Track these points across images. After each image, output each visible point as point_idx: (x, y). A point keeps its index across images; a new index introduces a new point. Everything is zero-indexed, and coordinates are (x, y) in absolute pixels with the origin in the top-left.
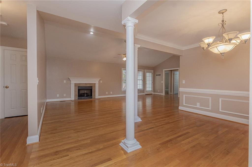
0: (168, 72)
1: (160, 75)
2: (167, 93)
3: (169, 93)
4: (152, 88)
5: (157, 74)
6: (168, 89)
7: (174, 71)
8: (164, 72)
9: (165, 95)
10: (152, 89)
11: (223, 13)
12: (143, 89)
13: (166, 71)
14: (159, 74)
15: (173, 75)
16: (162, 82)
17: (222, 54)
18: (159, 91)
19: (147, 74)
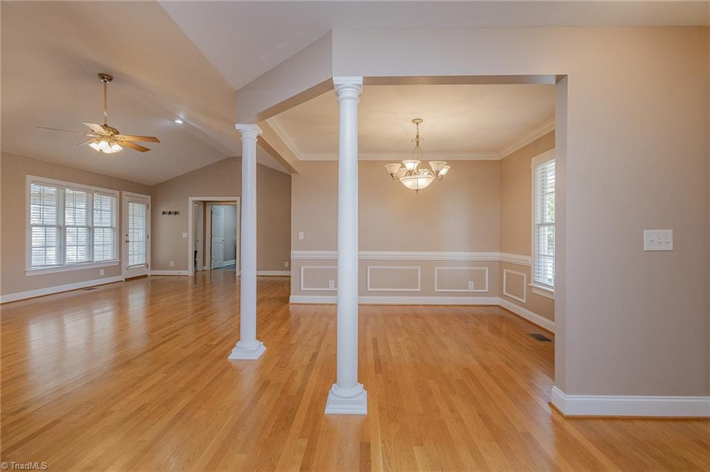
1: (176, 213)
3: (200, 266)
4: (146, 256)
7: (213, 203)
8: (192, 205)
9: (193, 275)
10: (146, 260)
11: (417, 123)
12: (118, 260)
14: (173, 210)
15: (210, 214)
16: (185, 235)
17: (417, 190)
18: (172, 264)
19: (130, 207)
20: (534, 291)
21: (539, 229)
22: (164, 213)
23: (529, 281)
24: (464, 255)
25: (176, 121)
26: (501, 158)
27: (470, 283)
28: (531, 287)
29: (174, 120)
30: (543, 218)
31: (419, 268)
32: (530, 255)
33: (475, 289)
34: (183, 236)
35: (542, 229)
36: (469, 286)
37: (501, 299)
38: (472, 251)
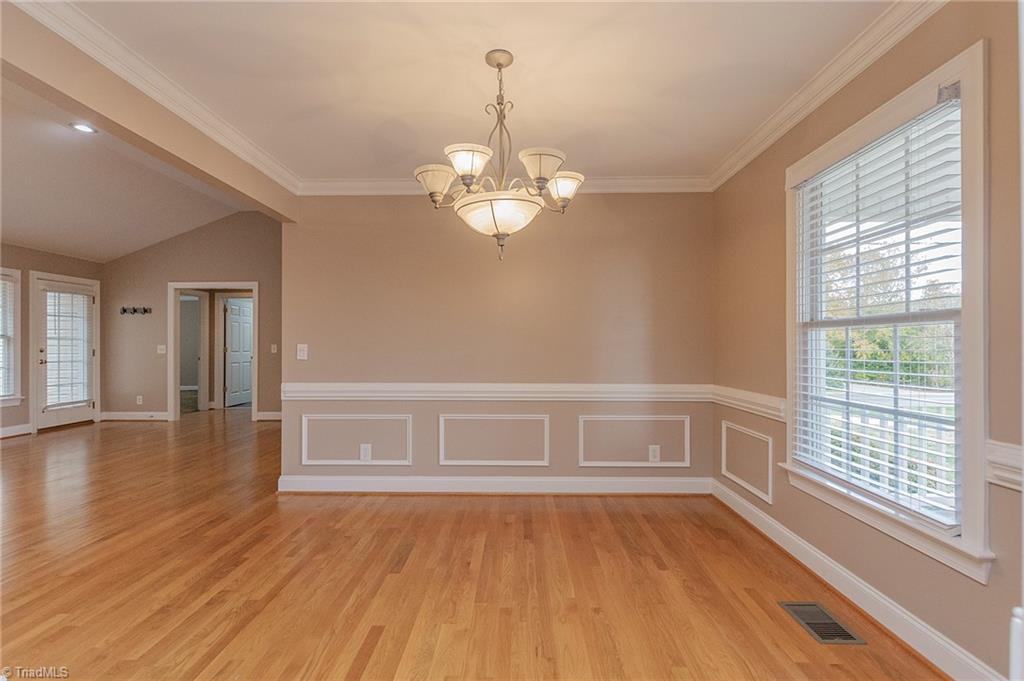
0: (197, 299)
1: (145, 311)
2: (189, 404)
3: (203, 402)
4: (90, 386)
5: (129, 305)
6: (196, 384)
7: (227, 294)
8: (175, 297)
9: (178, 418)
10: (90, 392)
11: (500, 66)
12: (19, 396)
13: (183, 292)
14: (139, 305)
15: (222, 313)
16: (161, 349)
17: (498, 237)
18: (140, 401)
19: (50, 301)
20: (793, 482)
21: (805, 334)
22: (124, 311)
23: (781, 455)
24: (641, 391)
25: (78, 127)
26: (716, 187)
27: (651, 447)
28: (786, 472)
29: (71, 125)
30: (814, 309)
31: (546, 418)
32: (783, 395)
33: (662, 460)
34: (159, 352)
35: (812, 334)
36: (650, 453)
37: (719, 485)
38: (656, 381)
